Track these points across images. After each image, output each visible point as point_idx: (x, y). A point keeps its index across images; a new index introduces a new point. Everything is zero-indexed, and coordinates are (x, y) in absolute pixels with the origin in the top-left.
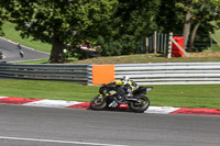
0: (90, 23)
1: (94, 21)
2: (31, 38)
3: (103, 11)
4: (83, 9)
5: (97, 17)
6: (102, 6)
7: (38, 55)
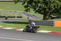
0: (54, 9)
1: (55, 8)
2: (38, 13)
3: (58, 6)
4: (52, 5)
5: (56, 7)
6: (58, 4)
7: (40, 18)
